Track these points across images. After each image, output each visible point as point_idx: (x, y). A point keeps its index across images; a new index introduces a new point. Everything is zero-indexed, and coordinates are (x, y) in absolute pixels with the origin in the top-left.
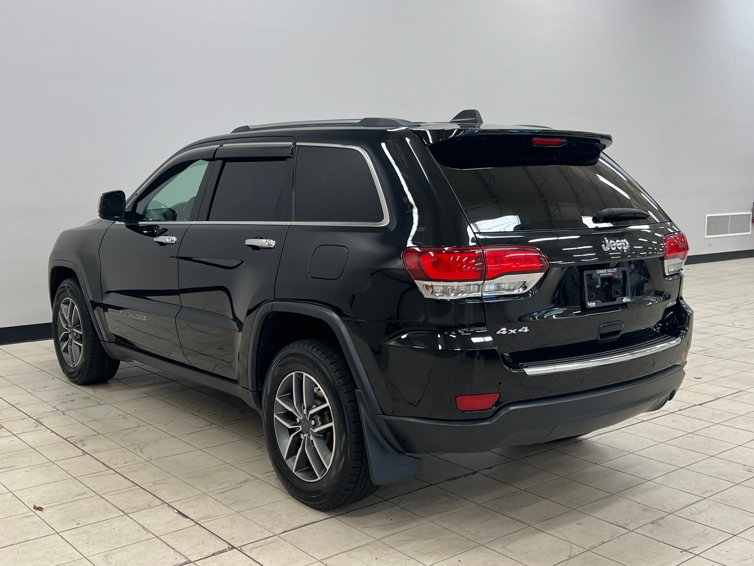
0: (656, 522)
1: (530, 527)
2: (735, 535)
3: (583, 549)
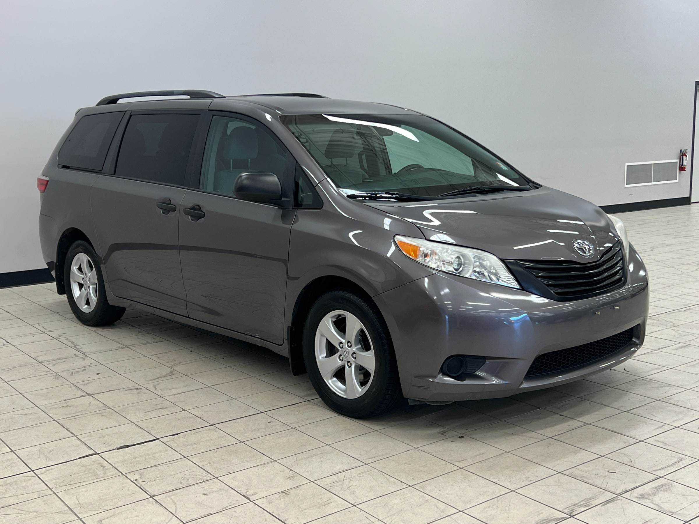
0: (287, 492)
1: (151, 498)
2: (355, 506)
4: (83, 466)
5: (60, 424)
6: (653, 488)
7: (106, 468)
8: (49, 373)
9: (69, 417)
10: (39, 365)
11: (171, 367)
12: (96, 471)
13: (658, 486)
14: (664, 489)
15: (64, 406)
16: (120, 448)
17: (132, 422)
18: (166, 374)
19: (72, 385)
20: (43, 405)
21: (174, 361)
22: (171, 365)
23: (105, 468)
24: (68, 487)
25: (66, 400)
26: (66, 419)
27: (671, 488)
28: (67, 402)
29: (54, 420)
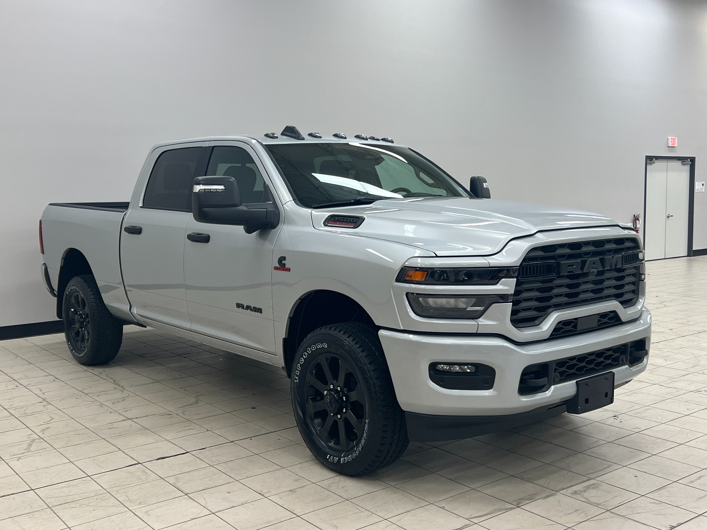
1: (186, 496)
3: (210, 512)
4: (129, 472)
5: (108, 441)
6: (585, 487)
7: (149, 473)
8: (94, 402)
9: (115, 436)
10: (85, 396)
11: (196, 397)
12: (141, 476)
13: (588, 485)
14: (593, 487)
15: (109, 428)
16: (158, 459)
17: (167, 440)
18: (192, 403)
19: (114, 411)
20: (93, 427)
21: (198, 393)
22: (195, 396)
23: (147, 474)
24: (119, 488)
25: (111, 423)
26: (113, 438)
27: (599, 486)
28: (112, 425)
29: (103, 439)
